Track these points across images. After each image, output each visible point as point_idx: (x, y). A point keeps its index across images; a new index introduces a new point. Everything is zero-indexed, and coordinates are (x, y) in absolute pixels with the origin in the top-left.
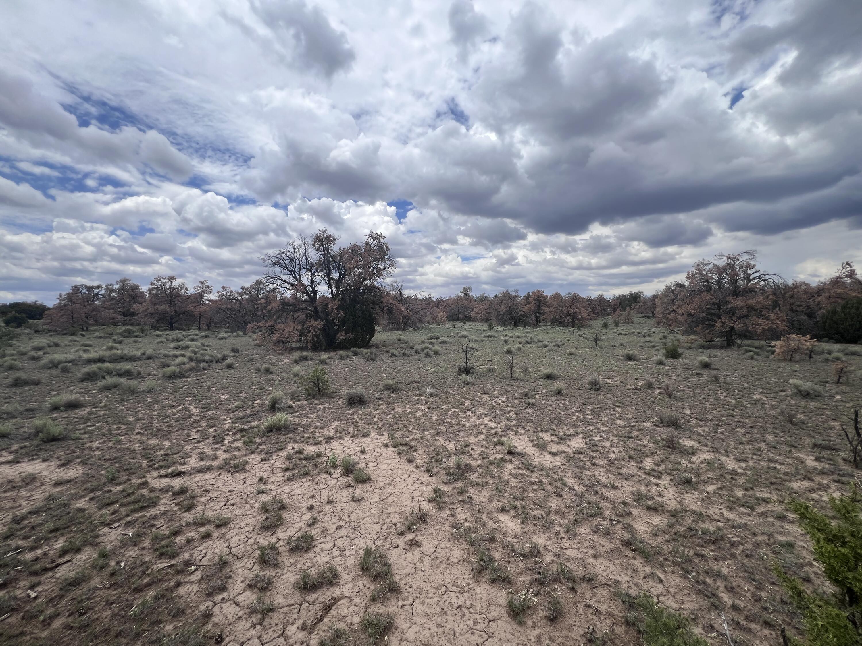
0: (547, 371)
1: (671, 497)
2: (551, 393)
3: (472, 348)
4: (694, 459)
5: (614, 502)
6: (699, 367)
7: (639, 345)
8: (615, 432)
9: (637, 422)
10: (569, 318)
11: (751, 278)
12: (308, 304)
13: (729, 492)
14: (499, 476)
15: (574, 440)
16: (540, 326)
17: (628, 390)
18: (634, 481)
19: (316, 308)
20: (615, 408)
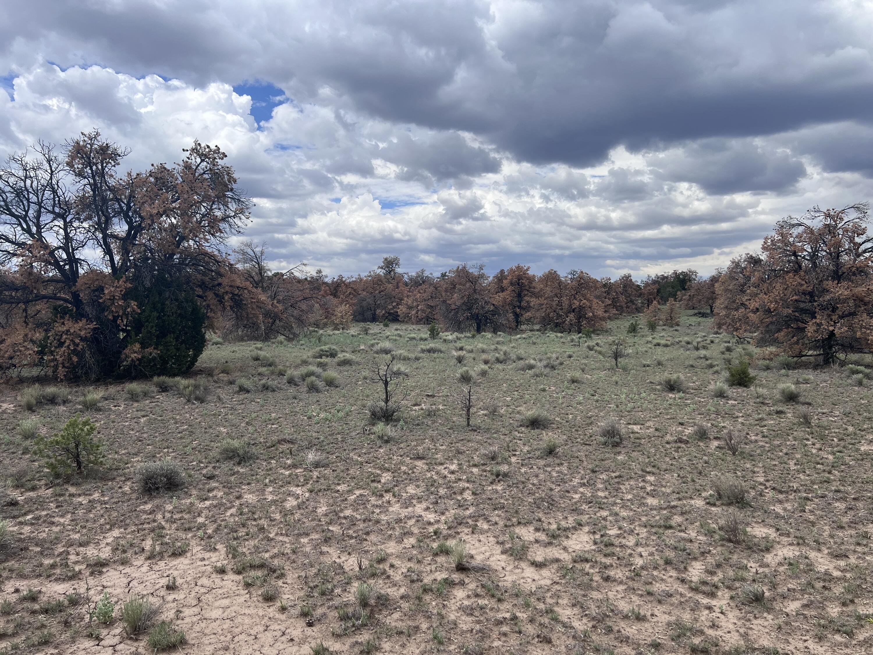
0: (531, 413)
1: (731, 626)
2: (538, 453)
3: (398, 373)
4: (769, 558)
5: (639, 645)
6: (780, 401)
7: (687, 363)
8: (644, 519)
9: (680, 499)
10: (572, 316)
11: (860, 250)
12: (60, 285)
13: (819, 611)
14: (439, 614)
15: (574, 536)
16: (523, 331)
17: (668, 443)
18: (672, 605)
19: (76, 295)
20: (645, 476)
